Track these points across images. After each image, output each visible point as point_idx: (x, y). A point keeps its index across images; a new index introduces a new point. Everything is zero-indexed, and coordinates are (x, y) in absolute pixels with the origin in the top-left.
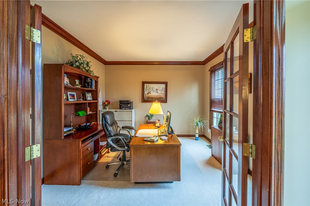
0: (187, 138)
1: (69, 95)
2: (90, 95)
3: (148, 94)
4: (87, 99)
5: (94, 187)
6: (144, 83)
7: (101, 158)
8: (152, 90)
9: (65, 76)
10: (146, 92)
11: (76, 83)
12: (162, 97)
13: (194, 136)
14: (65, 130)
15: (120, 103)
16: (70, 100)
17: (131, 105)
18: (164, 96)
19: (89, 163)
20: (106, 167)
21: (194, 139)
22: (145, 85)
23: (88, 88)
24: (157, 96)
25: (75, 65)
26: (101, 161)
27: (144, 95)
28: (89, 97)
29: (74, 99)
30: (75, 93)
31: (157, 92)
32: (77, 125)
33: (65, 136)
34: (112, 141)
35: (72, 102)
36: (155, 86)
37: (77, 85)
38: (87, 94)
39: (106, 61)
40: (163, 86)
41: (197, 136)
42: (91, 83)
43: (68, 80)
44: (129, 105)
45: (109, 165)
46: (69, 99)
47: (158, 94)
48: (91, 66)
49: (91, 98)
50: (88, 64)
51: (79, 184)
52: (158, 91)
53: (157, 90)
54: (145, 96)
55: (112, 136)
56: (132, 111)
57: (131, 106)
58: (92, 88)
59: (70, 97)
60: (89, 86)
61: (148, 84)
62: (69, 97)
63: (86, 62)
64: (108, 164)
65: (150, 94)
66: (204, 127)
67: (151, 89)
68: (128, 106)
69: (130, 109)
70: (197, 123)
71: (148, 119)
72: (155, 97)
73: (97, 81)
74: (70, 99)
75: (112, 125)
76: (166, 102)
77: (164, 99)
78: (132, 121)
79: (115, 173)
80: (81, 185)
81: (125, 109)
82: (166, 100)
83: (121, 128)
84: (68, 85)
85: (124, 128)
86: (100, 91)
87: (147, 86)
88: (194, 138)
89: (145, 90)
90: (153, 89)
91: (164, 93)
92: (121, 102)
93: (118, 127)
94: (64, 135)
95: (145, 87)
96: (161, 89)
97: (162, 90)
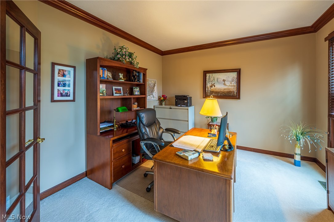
0: (277, 158)
1: (114, 90)
2: (138, 89)
3: (211, 87)
4: (134, 94)
5: (120, 198)
6: (205, 73)
7: (143, 161)
8: (218, 82)
9: (105, 70)
10: (208, 85)
11: (120, 76)
12: (232, 90)
13: (292, 156)
14: (102, 126)
15: (176, 99)
16: (115, 95)
17: (188, 101)
18: (236, 90)
19: (123, 167)
20: (144, 175)
21: (291, 163)
22: (208, 75)
23: (135, 81)
24: (225, 89)
25: (117, 58)
26: (144, 166)
27: (207, 88)
28: (137, 91)
29: (121, 93)
30: (121, 88)
31: (224, 84)
32: (124, 121)
33: (101, 133)
34: (146, 146)
35: (117, 96)
36: (222, 76)
37: (121, 79)
38: (135, 88)
39: (162, 51)
40: (234, 75)
41: (298, 158)
42: (139, 76)
43: (110, 74)
44: (186, 101)
45: (147, 174)
46: (114, 93)
47: (226, 87)
48: (137, 57)
49: (139, 92)
50: (131, 55)
51: (110, 188)
52: (226, 83)
53: (224, 81)
54: (207, 90)
55: (145, 140)
56: (188, 109)
57: (187, 103)
58: (139, 82)
59: (116, 92)
60: (135, 79)
61: (211, 74)
62: (114, 92)
63: (127, 54)
64: (146, 172)
65: (215, 86)
66: (312, 145)
67: (216, 79)
68: (184, 102)
69: (187, 106)
70: (297, 136)
71: (210, 121)
72: (221, 91)
73: (145, 73)
74: (116, 93)
75: (150, 125)
76: (239, 98)
77: (235, 93)
78: (188, 121)
79: (148, 188)
80: (111, 190)
81: (181, 106)
82: (238, 95)
83: (164, 131)
84: (109, 79)
85: (168, 130)
86: (156, 85)
87: (210, 76)
88: (292, 160)
89: (207, 81)
90: (219, 80)
91: (235, 85)
92: (178, 97)
93: (160, 128)
94: (101, 131)
95: (207, 77)
96: (230, 80)
97: (233, 81)
